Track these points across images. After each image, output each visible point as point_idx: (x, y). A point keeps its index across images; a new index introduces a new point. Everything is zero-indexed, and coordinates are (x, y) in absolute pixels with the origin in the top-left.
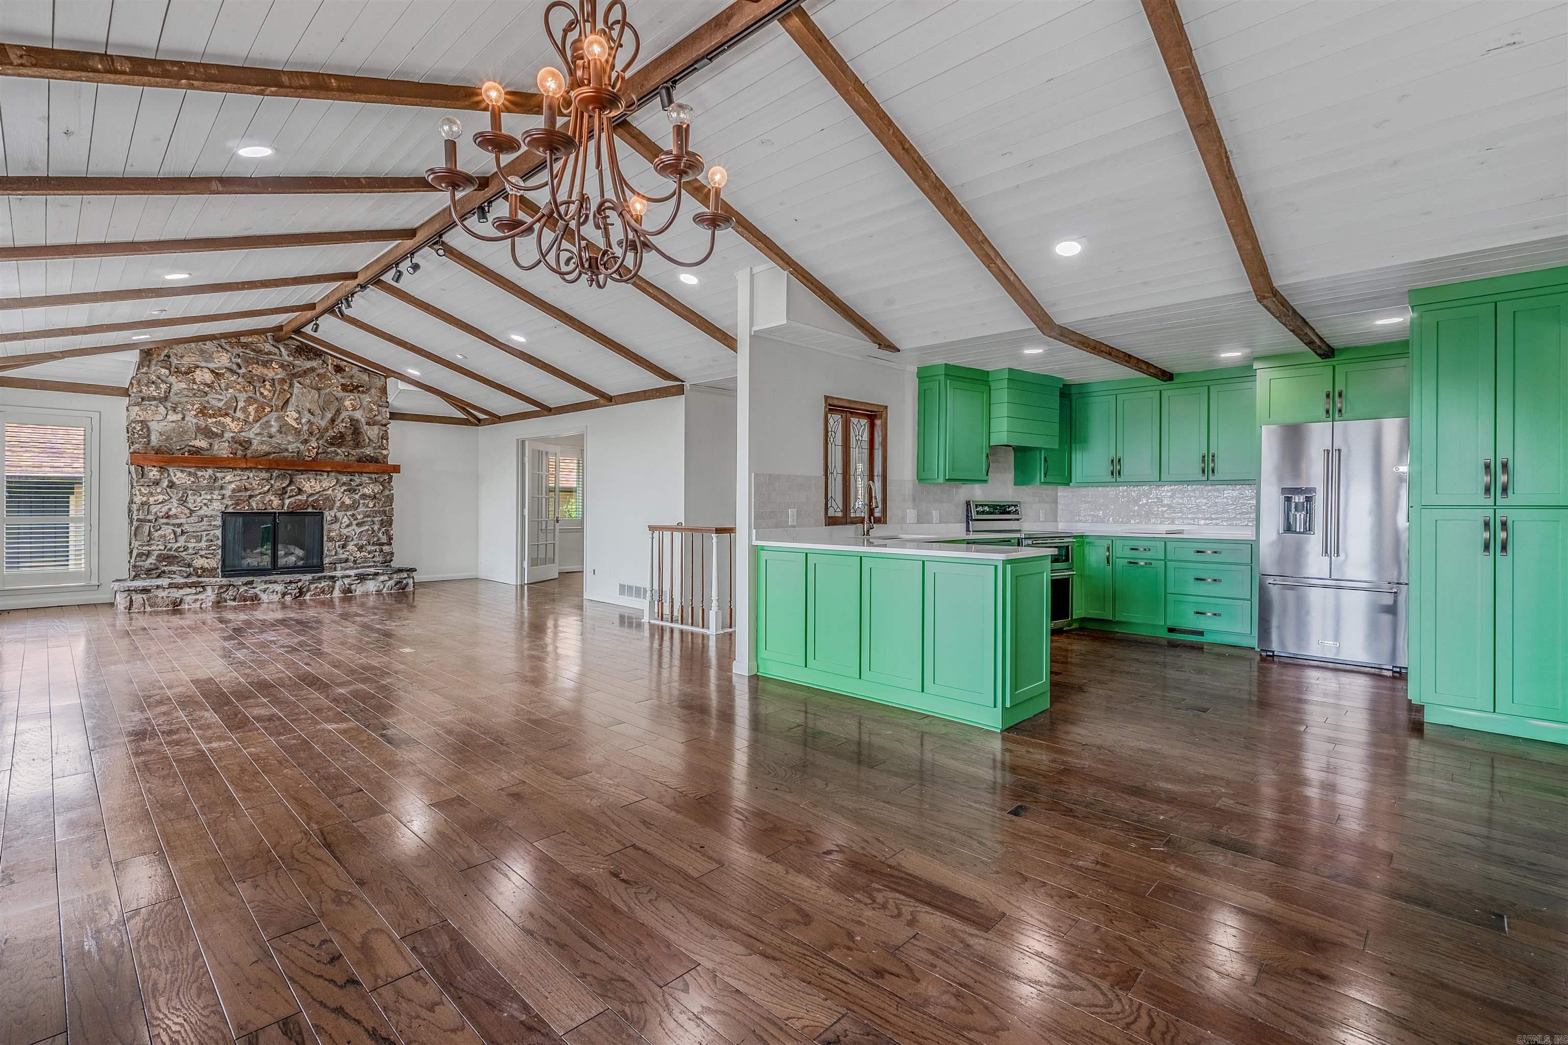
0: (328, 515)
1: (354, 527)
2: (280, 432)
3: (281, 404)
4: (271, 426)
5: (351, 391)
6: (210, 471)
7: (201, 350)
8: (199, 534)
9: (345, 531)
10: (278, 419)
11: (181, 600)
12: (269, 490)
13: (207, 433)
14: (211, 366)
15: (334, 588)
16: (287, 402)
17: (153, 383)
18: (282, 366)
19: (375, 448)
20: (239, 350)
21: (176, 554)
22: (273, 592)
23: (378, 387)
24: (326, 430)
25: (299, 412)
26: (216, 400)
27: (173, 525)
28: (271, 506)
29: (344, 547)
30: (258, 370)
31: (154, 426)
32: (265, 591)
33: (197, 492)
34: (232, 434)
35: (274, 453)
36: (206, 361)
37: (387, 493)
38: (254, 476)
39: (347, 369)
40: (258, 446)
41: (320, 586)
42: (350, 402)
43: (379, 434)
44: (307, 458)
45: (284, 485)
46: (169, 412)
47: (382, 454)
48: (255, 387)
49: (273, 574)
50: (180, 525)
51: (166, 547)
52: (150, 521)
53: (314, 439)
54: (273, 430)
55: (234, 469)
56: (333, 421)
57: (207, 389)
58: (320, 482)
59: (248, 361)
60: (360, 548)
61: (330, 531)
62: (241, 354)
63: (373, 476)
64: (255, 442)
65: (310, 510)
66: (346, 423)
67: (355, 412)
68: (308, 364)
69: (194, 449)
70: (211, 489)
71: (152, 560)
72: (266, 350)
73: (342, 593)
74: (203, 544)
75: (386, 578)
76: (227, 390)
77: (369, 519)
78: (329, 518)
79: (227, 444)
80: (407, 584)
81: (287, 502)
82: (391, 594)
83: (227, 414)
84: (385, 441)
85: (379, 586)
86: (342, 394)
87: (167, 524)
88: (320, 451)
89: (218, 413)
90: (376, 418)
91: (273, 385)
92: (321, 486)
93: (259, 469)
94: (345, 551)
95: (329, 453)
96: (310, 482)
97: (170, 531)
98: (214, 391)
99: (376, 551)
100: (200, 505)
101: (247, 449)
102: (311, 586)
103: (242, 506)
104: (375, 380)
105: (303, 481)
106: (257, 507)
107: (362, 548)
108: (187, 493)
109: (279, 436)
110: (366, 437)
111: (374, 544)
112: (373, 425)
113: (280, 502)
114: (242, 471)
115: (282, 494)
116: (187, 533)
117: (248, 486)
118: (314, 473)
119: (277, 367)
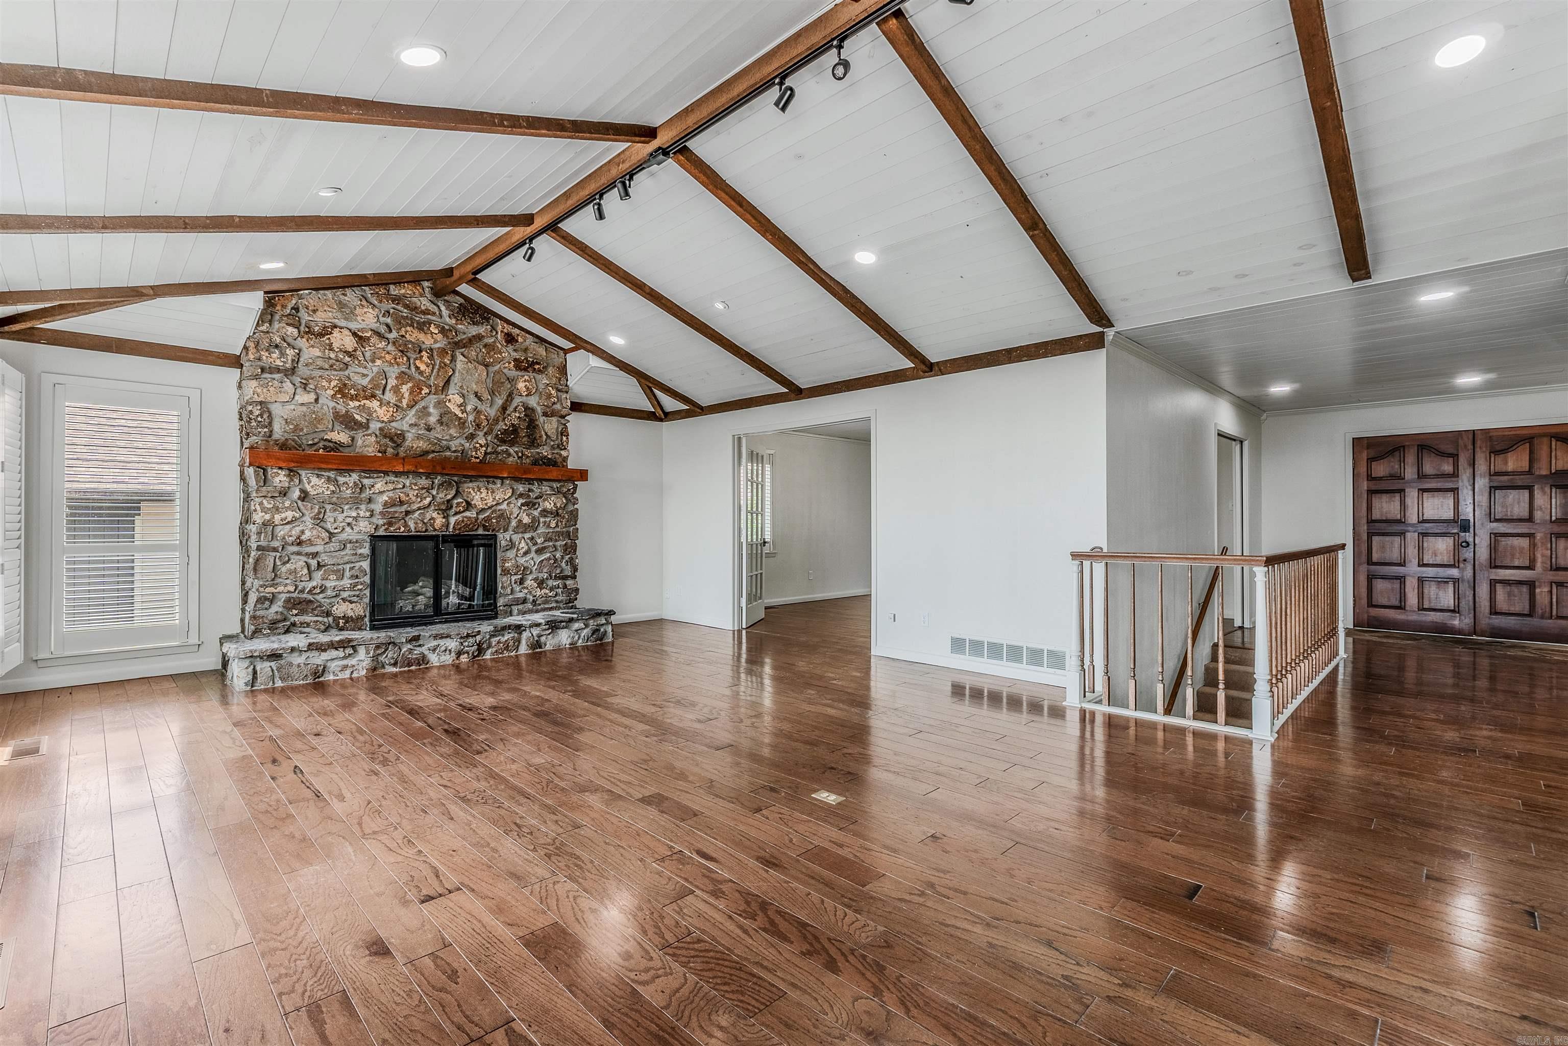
0: (503, 538)
1: (533, 554)
2: (440, 422)
3: (441, 384)
4: (429, 414)
5: (526, 369)
6: (355, 476)
7: (340, 302)
8: (340, 567)
9: (522, 561)
10: (439, 404)
11: (325, 667)
12: (430, 504)
13: (347, 421)
14: (354, 326)
15: (519, 642)
16: (448, 382)
17: (277, 346)
18: (443, 331)
19: (553, 448)
20: (390, 306)
21: (310, 597)
22: (446, 650)
23: (557, 365)
24: (496, 421)
25: (463, 396)
26: (361, 376)
27: (307, 555)
28: (434, 527)
29: (522, 581)
30: (413, 335)
31: (276, 409)
32: (434, 650)
33: (337, 506)
34: (379, 425)
35: (433, 452)
36: (346, 319)
37: (570, 508)
38: (411, 483)
39: (520, 340)
40: (414, 442)
41: (503, 639)
42: (524, 384)
43: (558, 428)
44: (474, 459)
45: (449, 497)
46: (298, 391)
47: (561, 455)
48: (409, 359)
49: (437, 623)
50: (315, 555)
51: (296, 587)
52: (275, 550)
53: (481, 434)
54: (433, 420)
55: (386, 473)
56: (504, 408)
57: (347, 359)
58: (493, 492)
59: (400, 322)
60: (541, 584)
61: (504, 561)
62: (392, 311)
63: (555, 485)
64: (409, 436)
65: (481, 531)
66: (520, 413)
67: (529, 398)
68: (474, 330)
69: (331, 445)
70: (356, 502)
71: (277, 607)
72: (423, 308)
73: (530, 648)
74: (346, 582)
75: (581, 625)
76: (373, 361)
77: (551, 544)
78: (503, 543)
79: (373, 439)
80: (605, 632)
81: (453, 520)
82: (587, 646)
83: (373, 396)
84: (564, 438)
85: (573, 637)
86: (514, 373)
87: (299, 553)
88: (489, 449)
89: (362, 394)
90: (555, 407)
91: (431, 357)
92: (494, 499)
93: (417, 474)
94: (522, 588)
95: (499, 453)
96: (481, 493)
97: (302, 563)
98: (356, 362)
99: (558, 587)
100: (341, 525)
101: (399, 446)
102: (492, 640)
103: (396, 526)
104: (553, 356)
105: (472, 492)
106: (415, 528)
107: (542, 584)
108: (323, 507)
109: (439, 428)
110: (543, 433)
111: (556, 578)
112: (551, 417)
113: (444, 520)
114: (396, 477)
115: (446, 509)
116: (324, 566)
117: (404, 498)
118: (485, 479)
119: (437, 332)
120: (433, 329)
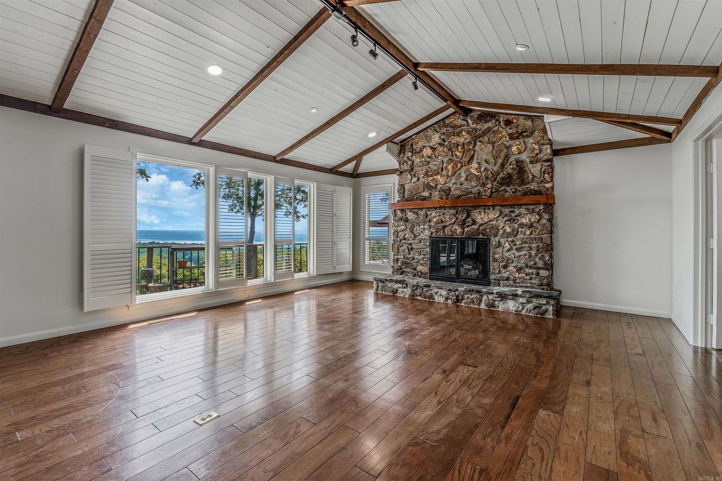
0: (494, 241)
2: (466, 180)
3: (468, 160)
4: (461, 177)
5: (517, 138)
6: (424, 211)
7: (426, 136)
8: (419, 250)
9: (507, 254)
10: (467, 170)
12: (455, 222)
14: (431, 144)
16: (472, 158)
17: (406, 162)
18: (468, 132)
19: (538, 183)
20: (444, 130)
21: (409, 262)
23: (540, 128)
24: (498, 173)
25: (479, 163)
26: (433, 166)
27: (407, 244)
28: (456, 234)
29: (505, 267)
30: (455, 140)
31: (407, 187)
33: (418, 224)
34: (441, 186)
35: (463, 195)
36: (428, 142)
37: (543, 221)
38: (446, 212)
39: (515, 121)
40: (455, 192)
42: (515, 147)
43: (543, 169)
44: (484, 197)
45: (463, 218)
46: (413, 178)
47: (545, 187)
48: (452, 152)
49: (456, 282)
50: (411, 244)
51: (404, 256)
52: (398, 241)
53: (489, 182)
54: (463, 179)
56: (503, 165)
57: (429, 159)
58: (488, 214)
59: (449, 135)
60: (519, 270)
61: (495, 253)
62: (445, 132)
63: (531, 207)
64: (452, 189)
65: (480, 236)
66: (513, 165)
67: (522, 154)
68: (486, 126)
70: (424, 222)
71: (399, 264)
72: (459, 124)
74: (421, 257)
75: (524, 301)
76: (438, 158)
77: (527, 245)
78: (494, 243)
79: (438, 193)
80: (547, 310)
81: (466, 230)
82: (529, 316)
83: (438, 173)
84: (550, 175)
86: (511, 142)
87: (405, 243)
88: (493, 190)
89: (434, 173)
90: (539, 156)
91: (463, 148)
92: (489, 218)
93: (450, 208)
94: (506, 271)
95: (500, 191)
96: (481, 215)
97: (406, 247)
98: (432, 160)
99: (532, 274)
100: (419, 232)
101: (448, 194)
103: (440, 233)
104: (538, 123)
105: (476, 215)
106: (447, 234)
107: (520, 270)
108: (414, 224)
109: (466, 183)
110: (530, 174)
111: (531, 267)
112: (536, 163)
113: (461, 230)
114: (440, 209)
115: (463, 224)
116: (414, 249)
117: (443, 219)
118: (483, 207)
119: (465, 134)
120: (464, 133)
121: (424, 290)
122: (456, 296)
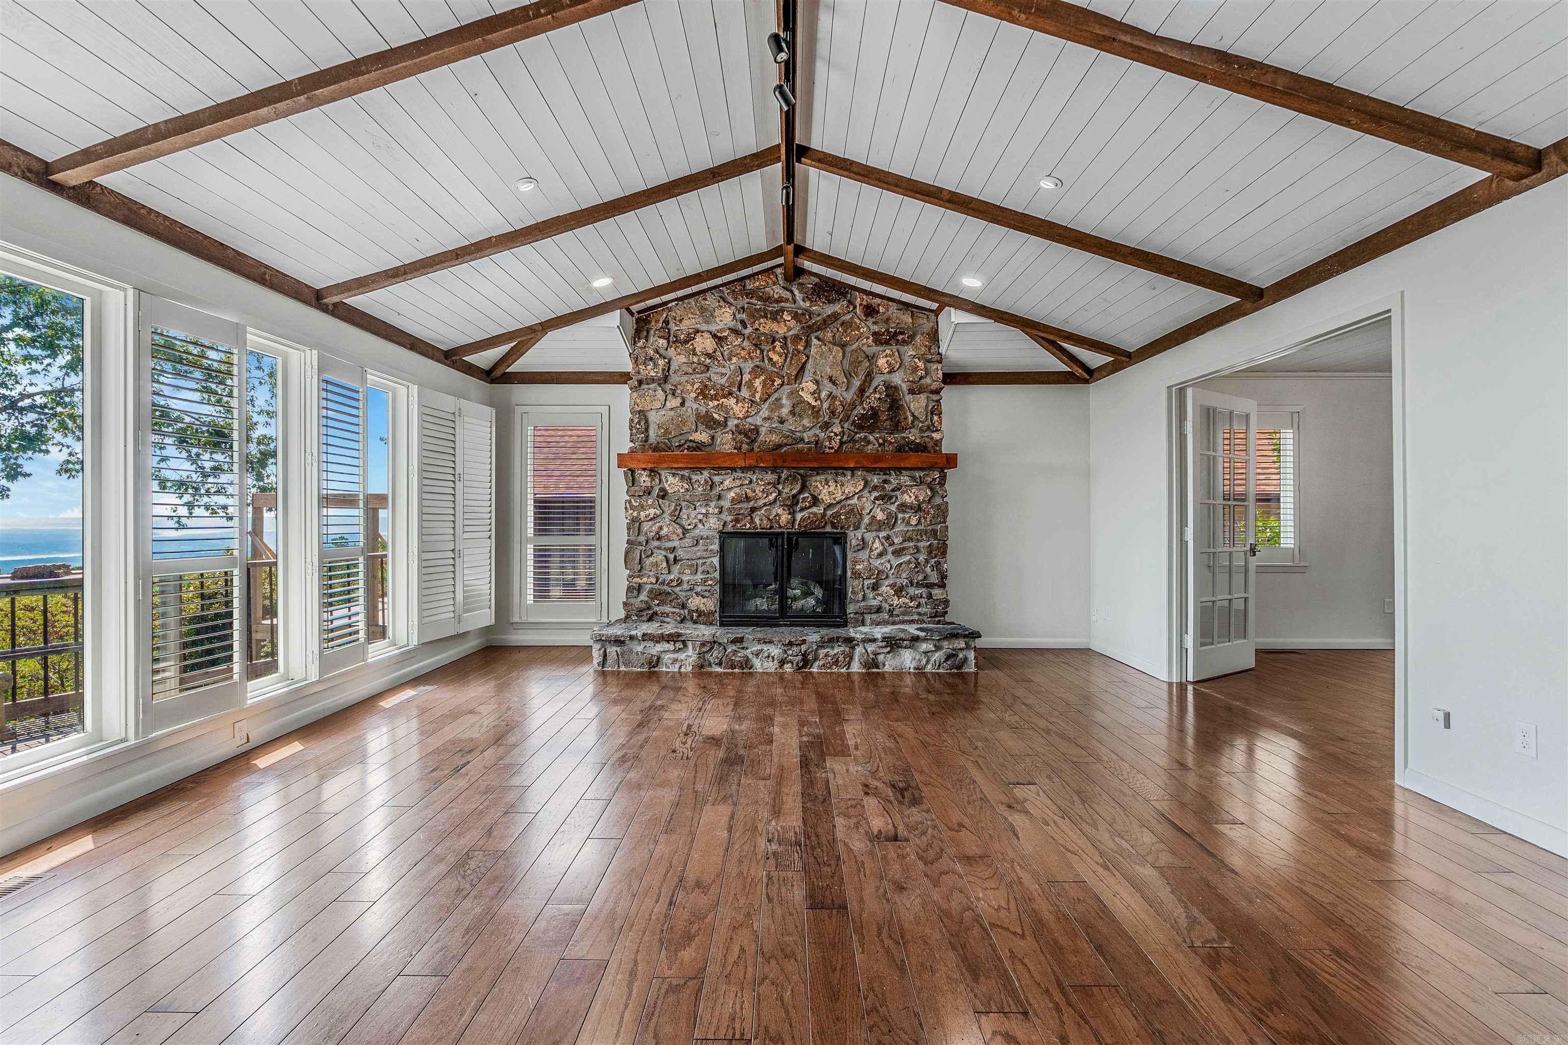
0: (854, 537)
1: (890, 556)
2: (793, 413)
3: (795, 372)
4: (782, 406)
5: (887, 343)
6: (706, 474)
7: (702, 307)
8: (694, 562)
9: (877, 563)
10: (793, 394)
11: (659, 658)
12: (775, 500)
13: (707, 421)
14: (713, 328)
15: (851, 658)
16: (802, 370)
17: (651, 359)
18: (796, 316)
19: (921, 430)
20: (743, 302)
21: (669, 590)
22: (768, 657)
23: (926, 330)
24: (853, 406)
25: (817, 382)
26: (719, 376)
27: (666, 549)
28: (779, 524)
29: (875, 587)
30: (767, 326)
31: (653, 417)
32: (757, 655)
33: (692, 504)
34: (736, 422)
35: (786, 445)
36: (707, 322)
37: (938, 500)
38: (757, 479)
39: (881, 309)
40: (767, 437)
41: (832, 653)
42: (884, 360)
43: (927, 406)
44: (827, 450)
45: (794, 492)
46: (668, 397)
47: (932, 438)
48: (762, 351)
49: (781, 626)
50: (673, 550)
51: (657, 579)
52: (640, 544)
53: (837, 421)
54: (785, 411)
55: (734, 469)
56: (862, 391)
57: (708, 361)
58: (842, 485)
59: (754, 315)
60: (899, 591)
61: (855, 562)
62: (746, 306)
63: (917, 474)
64: (763, 430)
65: (828, 529)
66: (880, 393)
67: (893, 375)
68: (830, 309)
69: (694, 445)
70: (707, 501)
71: (643, 597)
72: (776, 296)
73: (865, 667)
74: (699, 577)
75: (931, 647)
76: (730, 359)
77: (912, 544)
78: (854, 542)
79: (730, 436)
80: (966, 659)
81: (799, 516)
82: (938, 674)
83: (730, 394)
84: (936, 418)
85: (920, 661)
86: (875, 349)
87: (659, 548)
88: (845, 438)
89: (720, 392)
90: (923, 381)
91: (784, 346)
92: (844, 492)
93: (765, 469)
94: (876, 595)
95: (857, 441)
96: (829, 486)
97: (661, 557)
98: (716, 363)
99: (921, 597)
100: (694, 521)
101: (754, 441)
102: (820, 651)
103: (743, 523)
104: (922, 322)
105: (819, 485)
106: (760, 525)
107: (901, 591)
108: (680, 505)
109: (791, 420)
110: (908, 413)
111: (918, 585)
112: (919, 393)
113: (790, 517)
114: (743, 472)
115: (792, 504)
116: (681, 560)
117: (750, 494)
118: (833, 471)
119: (789, 318)
120: (787, 317)
121: (729, 650)
122: (802, 655)
